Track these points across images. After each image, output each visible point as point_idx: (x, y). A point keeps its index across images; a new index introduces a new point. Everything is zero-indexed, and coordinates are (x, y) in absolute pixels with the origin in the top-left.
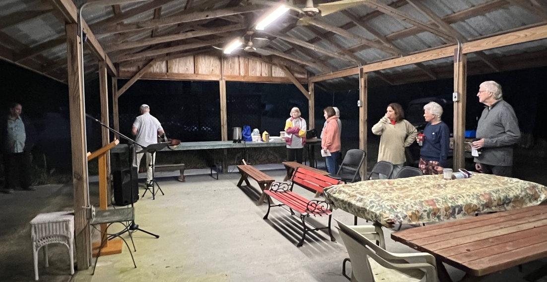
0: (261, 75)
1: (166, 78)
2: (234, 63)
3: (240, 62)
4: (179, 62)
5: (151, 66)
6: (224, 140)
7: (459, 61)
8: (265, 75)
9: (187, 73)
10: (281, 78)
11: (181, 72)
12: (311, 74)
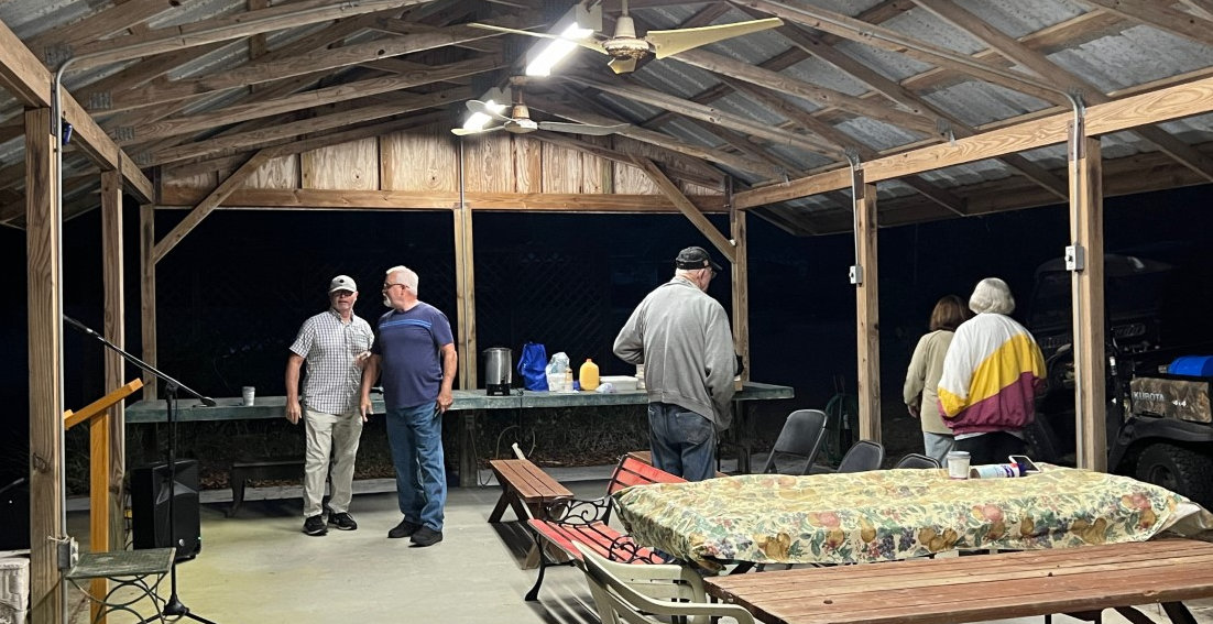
0: (581, 189)
1: (295, 205)
2: (498, 155)
3: (515, 153)
4: (334, 156)
5: (252, 170)
6: (466, 388)
7: (1079, 158)
8: (593, 191)
9: (359, 187)
10: (642, 197)
11: (339, 187)
12: (737, 183)
